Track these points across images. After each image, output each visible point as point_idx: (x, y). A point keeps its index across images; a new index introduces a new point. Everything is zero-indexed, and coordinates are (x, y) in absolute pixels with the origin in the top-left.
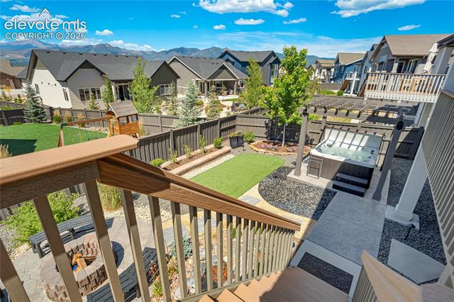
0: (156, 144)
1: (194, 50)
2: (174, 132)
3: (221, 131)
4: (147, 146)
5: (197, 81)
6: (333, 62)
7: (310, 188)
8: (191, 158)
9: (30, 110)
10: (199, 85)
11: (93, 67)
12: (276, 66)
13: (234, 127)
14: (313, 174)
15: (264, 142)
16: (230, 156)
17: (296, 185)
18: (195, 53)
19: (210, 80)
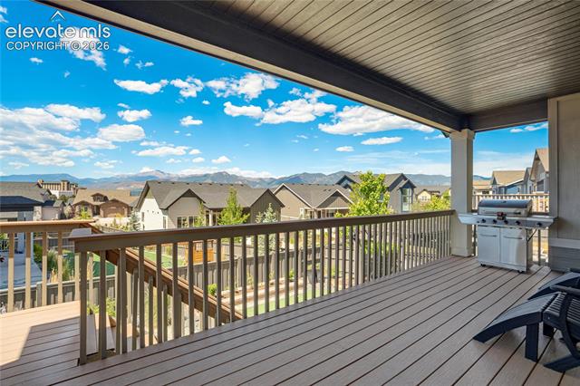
1: (320, 175)
5: (306, 210)
6: (489, 182)
10: (309, 214)
11: (194, 195)
12: (409, 191)
18: (318, 180)
19: (321, 209)
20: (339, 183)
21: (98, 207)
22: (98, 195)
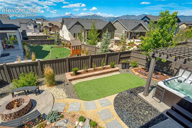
0: (82, 61)
1: (134, 16)
2: (91, 56)
3: (120, 59)
4: (77, 61)
5: (126, 31)
7: (149, 107)
8: (95, 70)
9: (56, 40)
10: (127, 33)
11: (80, 24)
13: (129, 57)
14: (158, 98)
15: (142, 68)
16: (118, 73)
17: (140, 102)
18: (133, 18)
19: (132, 31)
20: (142, 19)
21: (51, 28)
22: (50, 23)
